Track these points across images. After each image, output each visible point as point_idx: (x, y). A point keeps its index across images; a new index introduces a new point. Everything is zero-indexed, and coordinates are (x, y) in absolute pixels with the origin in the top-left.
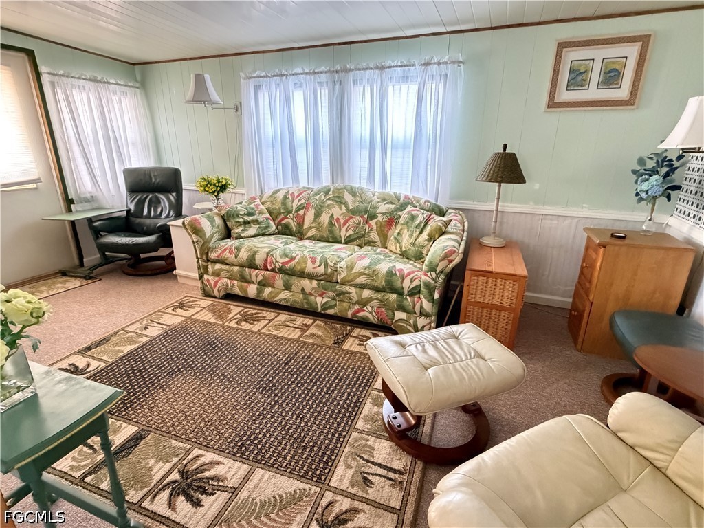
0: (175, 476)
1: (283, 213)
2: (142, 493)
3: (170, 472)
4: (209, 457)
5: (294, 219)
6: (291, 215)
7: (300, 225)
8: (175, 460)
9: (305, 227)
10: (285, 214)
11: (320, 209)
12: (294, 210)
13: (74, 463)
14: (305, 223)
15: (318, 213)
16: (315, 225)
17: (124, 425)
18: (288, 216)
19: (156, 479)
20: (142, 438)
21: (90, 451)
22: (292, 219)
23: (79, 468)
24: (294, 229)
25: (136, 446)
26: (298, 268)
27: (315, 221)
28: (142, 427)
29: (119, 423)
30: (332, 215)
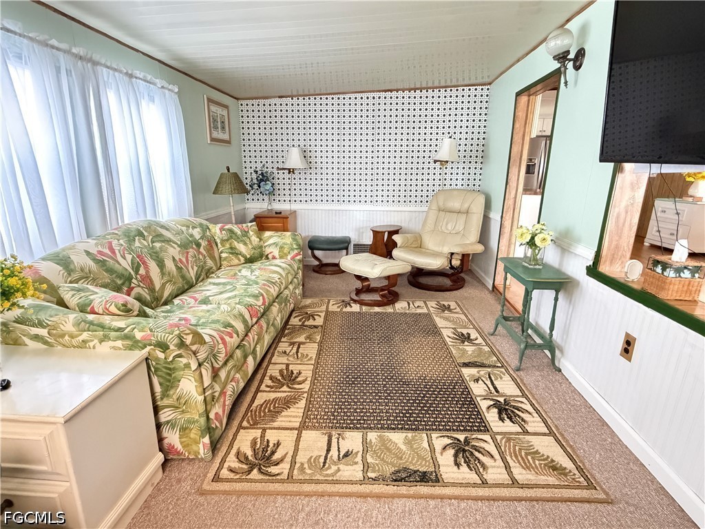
0: (466, 343)
1: (123, 284)
2: (483, 347)
3: (467, 346)
4: (448, 339)
5: (142, 285)
6: (134, 281)
7: (152, 289)
8: (461, 347)
9: (157, 288)
10: (127, 283)
11: (158, 257)
12: (132, 273)
13: (503, 376)
14: (155, 282)
15: (160, 262)
16: (166, 279)
17: (465, 376)
18: (133, 285)
19: (474, 347)
20: (464, 363)
21: (492, 376)
22: (139, 286)
23: (501, 372)
24: (148, 298)
25: (470, 362)
26: (271, 298)
27: (163, 274)
28: (459, 368)
29: (468, 379)
30: (173, 258)
